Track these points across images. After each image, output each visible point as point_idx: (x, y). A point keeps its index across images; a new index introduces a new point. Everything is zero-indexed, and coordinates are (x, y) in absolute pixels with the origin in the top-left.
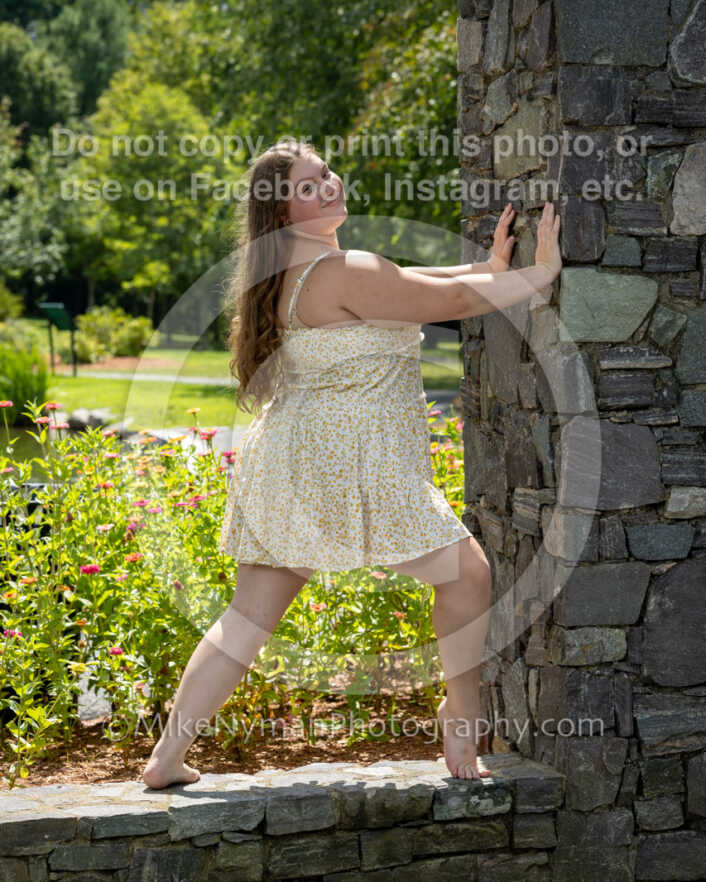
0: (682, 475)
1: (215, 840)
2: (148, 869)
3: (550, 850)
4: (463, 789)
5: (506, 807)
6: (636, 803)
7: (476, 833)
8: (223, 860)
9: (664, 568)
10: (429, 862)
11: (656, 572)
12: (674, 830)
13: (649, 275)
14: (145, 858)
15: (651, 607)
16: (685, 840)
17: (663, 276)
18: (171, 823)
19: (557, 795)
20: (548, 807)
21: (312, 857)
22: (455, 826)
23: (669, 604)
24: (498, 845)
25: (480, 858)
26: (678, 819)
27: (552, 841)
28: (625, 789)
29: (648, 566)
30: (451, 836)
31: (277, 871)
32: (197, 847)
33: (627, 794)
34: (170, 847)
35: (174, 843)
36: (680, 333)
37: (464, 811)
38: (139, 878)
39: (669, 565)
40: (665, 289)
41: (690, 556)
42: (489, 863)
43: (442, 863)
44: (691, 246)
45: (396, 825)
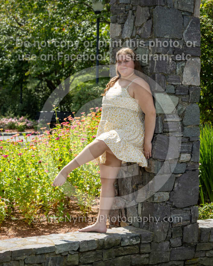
0: (184, 150)
1: (67, 253)
2: (50, 262)
3: (149, 253)
4: (128, 237)
5: (139, 242)
6: (171, 240)
7: (131, 249)
8: (69, 259)
9: (179, 175)
10: (119, 258)
11: (177, 177)
12: (179, 247)
13: (177, 96)
14: (49, 259)
15: (175, 186)
16: (182, 249)
17: (180, 96)
18: (56, 249)
19: (151, 238)
20: (149, 241)
21: (91, 257)
22: (126, 247)
23: (180, 185)
24: (137, 252)
25: (132, 256)
26: (180, 244)
27: (149, 251)
28: (168, 236)
29: (175, 175)
30: (126, 250)
31: (82, 262)
32: (62, 256)
33: (169, 237)
34: (56, 256)
35: (56, 255)
36: (184, 112)
37: (129, 243)
38: (48, 265)
39: (180, 175)
40: (180, 99)
41: (185, 172)
42: (134, 257)
43: (123, 258)
44: (187, 88)
45: (111, 248)
